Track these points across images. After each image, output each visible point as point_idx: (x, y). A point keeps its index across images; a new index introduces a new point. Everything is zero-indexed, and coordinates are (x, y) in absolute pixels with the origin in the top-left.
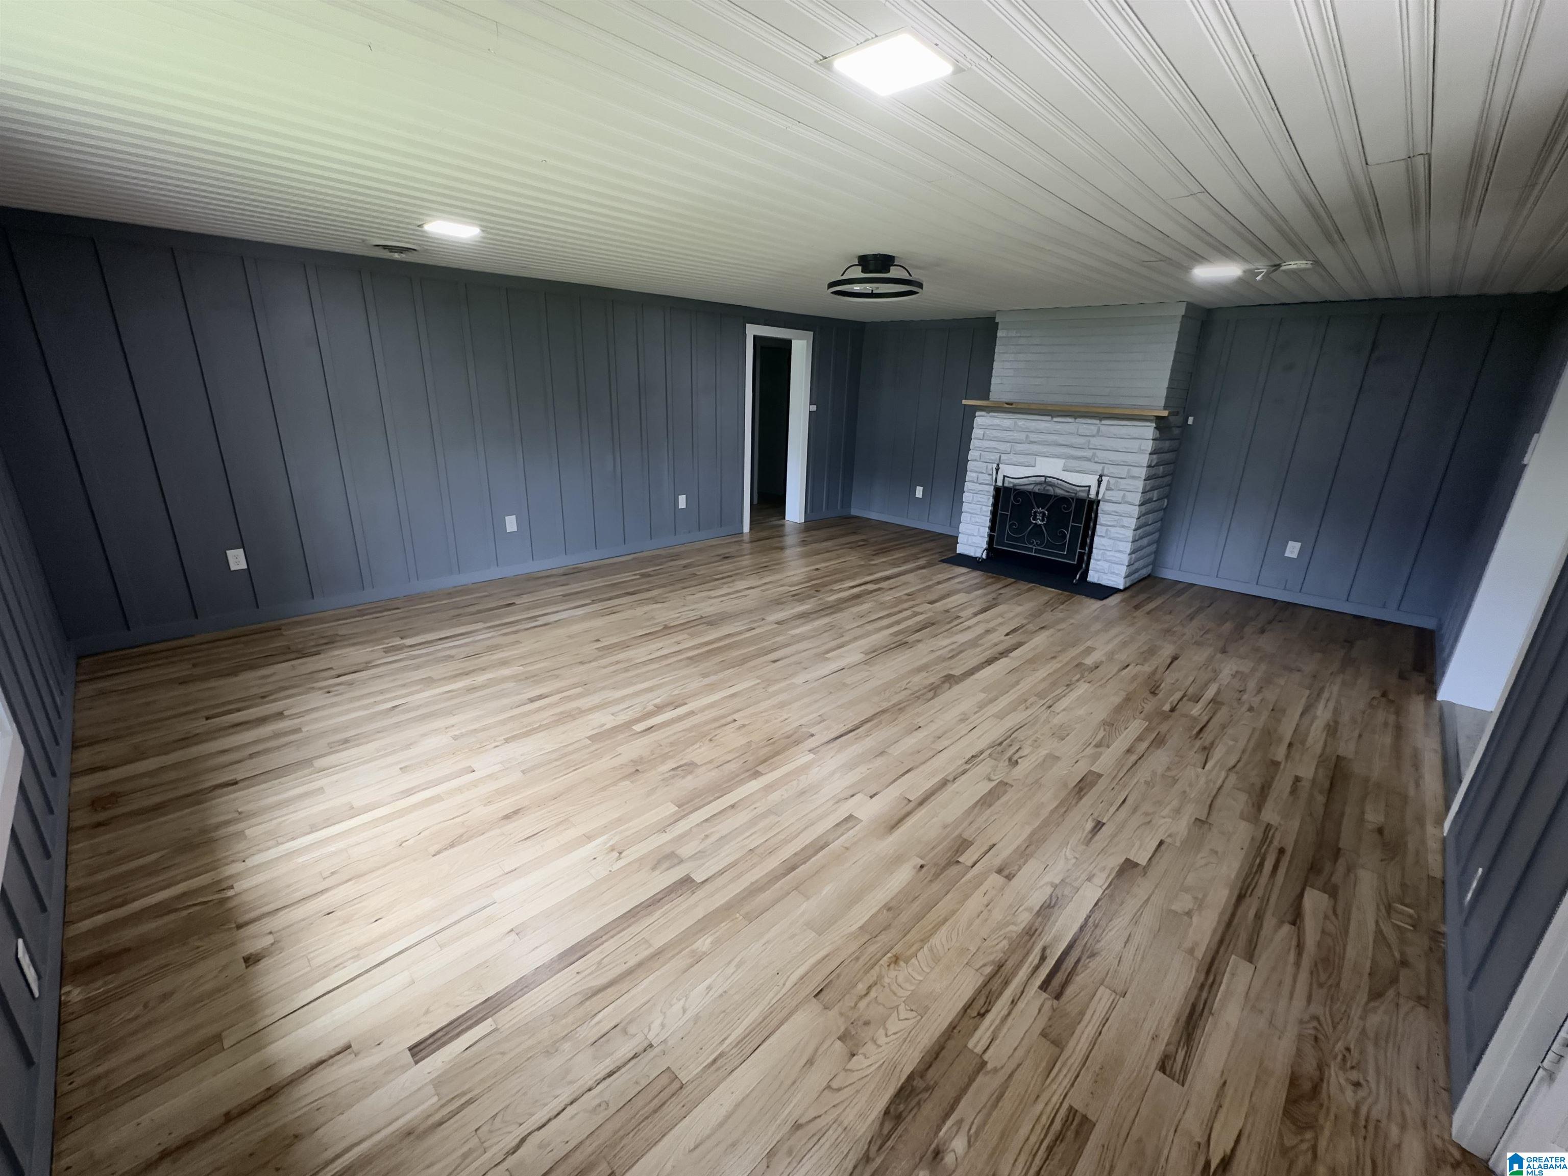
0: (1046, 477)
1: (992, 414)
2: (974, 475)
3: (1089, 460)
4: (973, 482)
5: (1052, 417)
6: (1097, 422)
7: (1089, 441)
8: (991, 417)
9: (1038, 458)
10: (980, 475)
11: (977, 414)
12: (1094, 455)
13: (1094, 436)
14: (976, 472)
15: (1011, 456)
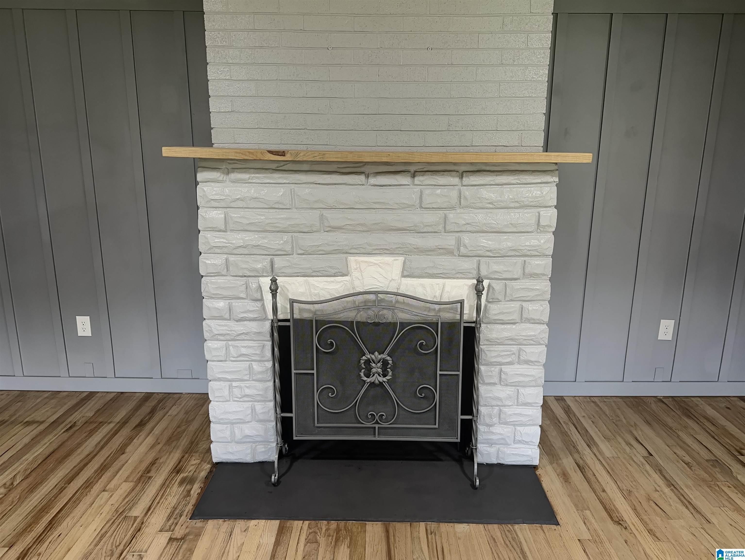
0: (376, 293)
1: (234, 176)
2: (221, 304)
3: (449, 252)
4: (221, 318)
5: (367, 176)
6: (455, 180)
7: (445, 217)
8: (233, 182)
9: (352, 259)
10: (236, 304)
11: (200, 176)
12: (459, 242)
13: (452, 208)
14: (224, 298)
15: (295, 258)
